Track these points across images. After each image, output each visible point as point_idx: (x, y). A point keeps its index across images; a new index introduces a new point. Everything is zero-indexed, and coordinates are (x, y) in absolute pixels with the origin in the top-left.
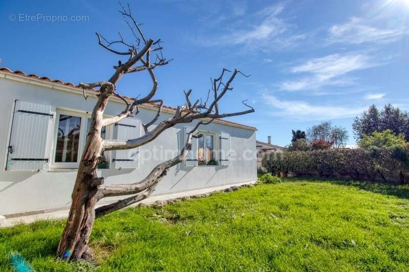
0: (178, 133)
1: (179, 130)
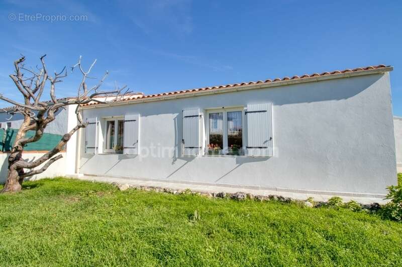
0: (174, 119)
1: (176, 115)
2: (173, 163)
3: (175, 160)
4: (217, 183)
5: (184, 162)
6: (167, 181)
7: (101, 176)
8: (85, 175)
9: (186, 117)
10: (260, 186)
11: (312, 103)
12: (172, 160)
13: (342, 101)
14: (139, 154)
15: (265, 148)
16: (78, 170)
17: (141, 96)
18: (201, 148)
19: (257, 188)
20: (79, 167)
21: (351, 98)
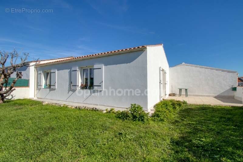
0: (69, 72)
2: (68, 93)
3: (69, 92)
4: (83, 102)
5: (72, 92)
6: (65, 101)
7: (43, 99)
8: (38, 98)
9: (73, 71)
10: (98, 104)
11: (118, 65)
12: (68, 92)
13: (128, 64)
14: (56, 88)
15: (100, 86)
16: (35, 96)
17: (72, 58)
18: (78, 86)
19: (97, 105)
20: (36, 94)
21: (132, 62)
